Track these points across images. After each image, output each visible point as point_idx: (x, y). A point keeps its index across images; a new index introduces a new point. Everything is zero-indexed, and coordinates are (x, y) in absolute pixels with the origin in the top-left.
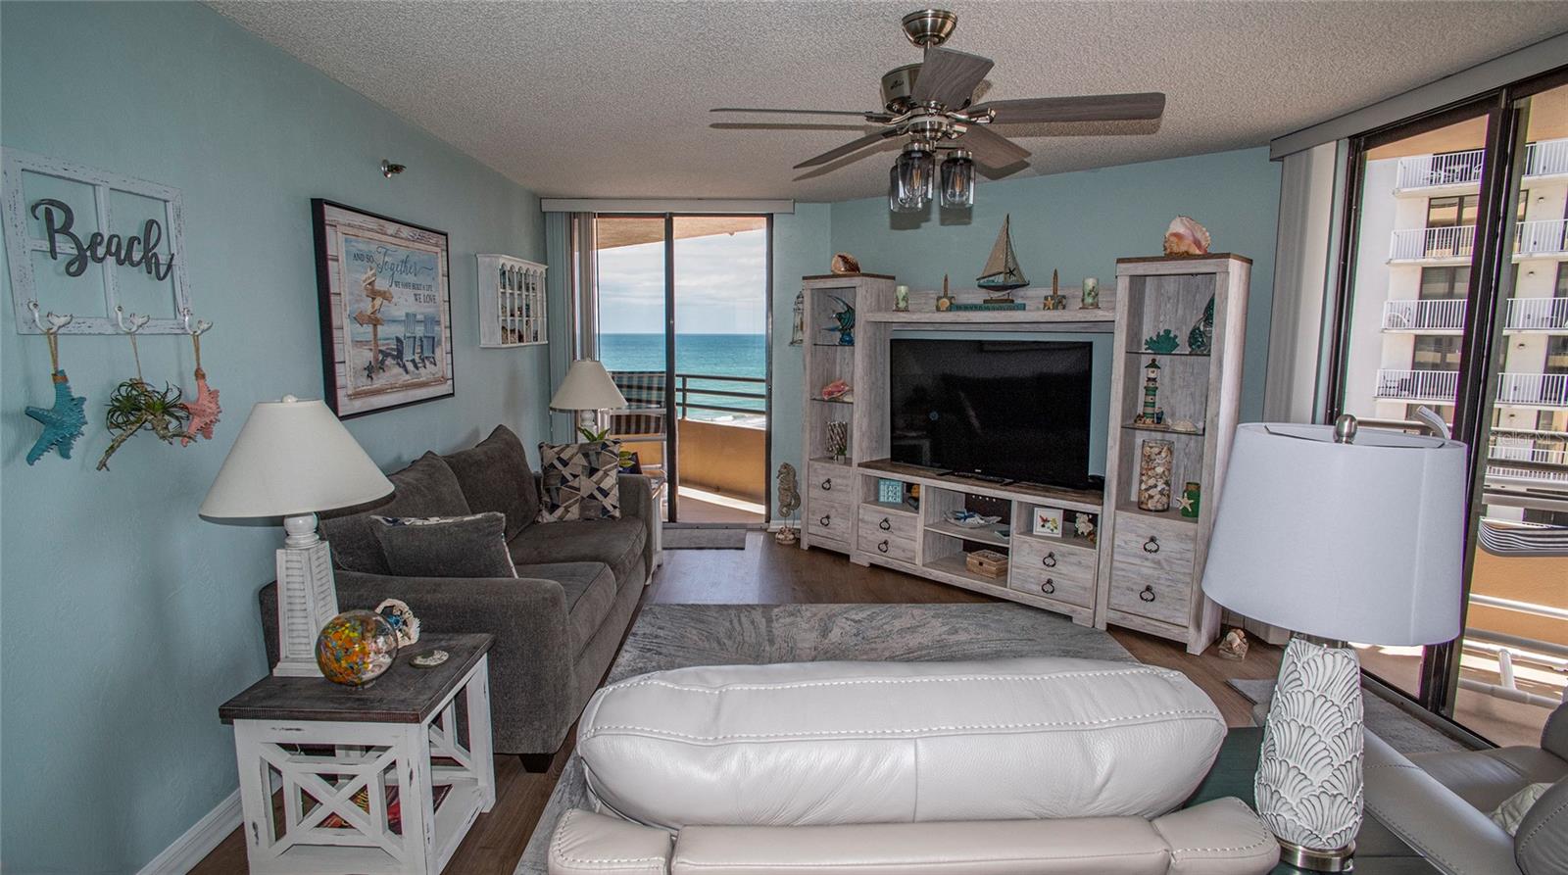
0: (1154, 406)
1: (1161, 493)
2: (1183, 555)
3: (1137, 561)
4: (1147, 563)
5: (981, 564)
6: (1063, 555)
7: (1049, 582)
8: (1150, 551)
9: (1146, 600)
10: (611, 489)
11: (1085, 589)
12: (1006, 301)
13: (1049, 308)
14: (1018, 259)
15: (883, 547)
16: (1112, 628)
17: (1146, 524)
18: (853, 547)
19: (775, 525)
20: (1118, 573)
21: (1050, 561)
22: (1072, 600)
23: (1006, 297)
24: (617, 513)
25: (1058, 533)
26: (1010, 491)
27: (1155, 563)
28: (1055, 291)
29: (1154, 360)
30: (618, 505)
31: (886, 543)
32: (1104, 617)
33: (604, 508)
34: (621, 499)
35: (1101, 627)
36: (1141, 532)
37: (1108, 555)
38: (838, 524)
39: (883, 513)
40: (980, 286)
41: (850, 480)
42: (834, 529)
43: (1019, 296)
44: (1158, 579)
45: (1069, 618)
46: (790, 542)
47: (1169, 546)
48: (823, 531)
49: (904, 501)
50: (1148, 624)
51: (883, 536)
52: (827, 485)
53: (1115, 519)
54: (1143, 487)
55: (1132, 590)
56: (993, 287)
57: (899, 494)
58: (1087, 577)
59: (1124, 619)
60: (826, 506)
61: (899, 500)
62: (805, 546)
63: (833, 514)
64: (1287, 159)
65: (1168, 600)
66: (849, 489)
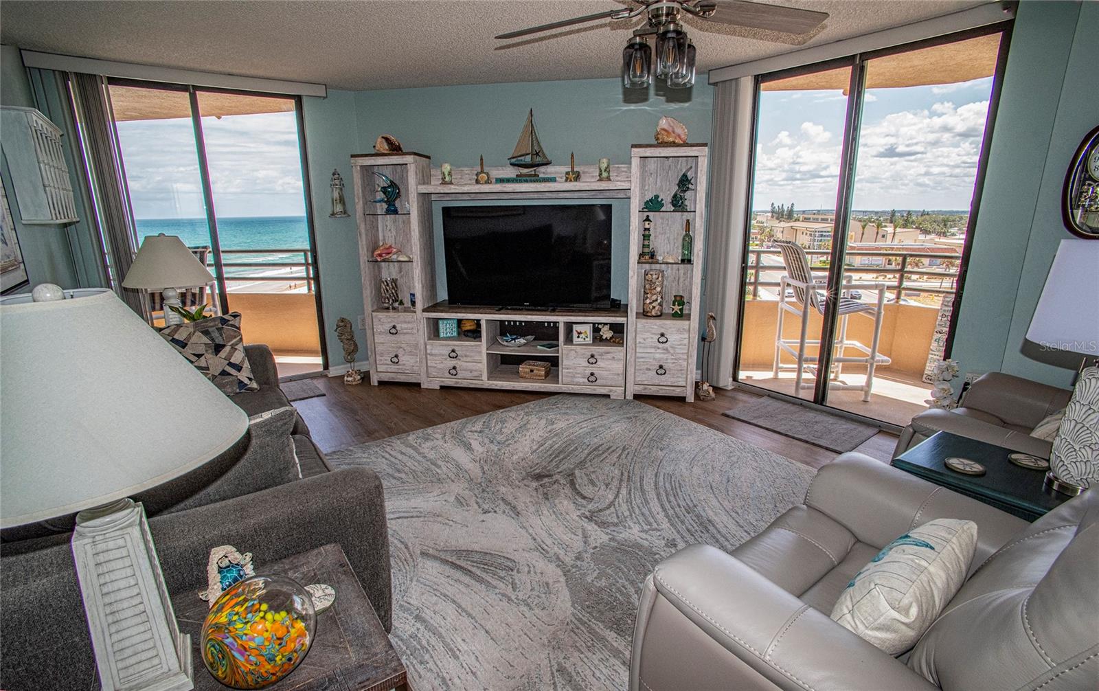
0: (649, 248)
1: (659, 304)
2: (682, 342)
3: (653, 350)
4: (659, 351)
5: (532, 371)
6: (601, 355)
7: (592, 374)
8: (663, 343)
9: (661, 374)
10: (243, 362)
11: (618, 374)
12: (531, 175)
13: (571, 181)
14: (541, 144)
15: (454, 372)
16: (637, 397)
17: (656, 325)
18: (424, 376)
19: (334, 371)
20: (640, 360)
21: (592, 360)
22: (609, 384)
23: (533, 173)
24: (254, 385)
25: (589, 340)
26: (557, 315)
27: (664, 350)
28: (572, 168)
29: (648, 216)
30: (253, 378)
31: (454, 368)
32: (632, 389)
33: (241, 382)
34: (253, 371)
35: (630, 397)
36: (654, 331)
37: (633, 349)
38: (407, 361)
39: (449, 345)
40: (512, 164)
41: (414, 323)
42: (404, 365)
43: (543, 172)
44: (667, 359)
45: (608, 396)
46: (359, 382)
47: (673, 337)
48: (394, 368)
49: (459, 334)
50: (661, 389)
51: (453, 363)
52: (393, 331)
53: (636, 325)
54: (648, 301)
55: (650, 370)
56: (523, 165)
57: (455, 329)
58: (619, 366)
59: (645, 389)
60: (393, 347)
61: (455, 334)
62: (374, 382)
63: (400, 353)
64: (720, 85)
65: (674, 372)
66: (416, 331)
